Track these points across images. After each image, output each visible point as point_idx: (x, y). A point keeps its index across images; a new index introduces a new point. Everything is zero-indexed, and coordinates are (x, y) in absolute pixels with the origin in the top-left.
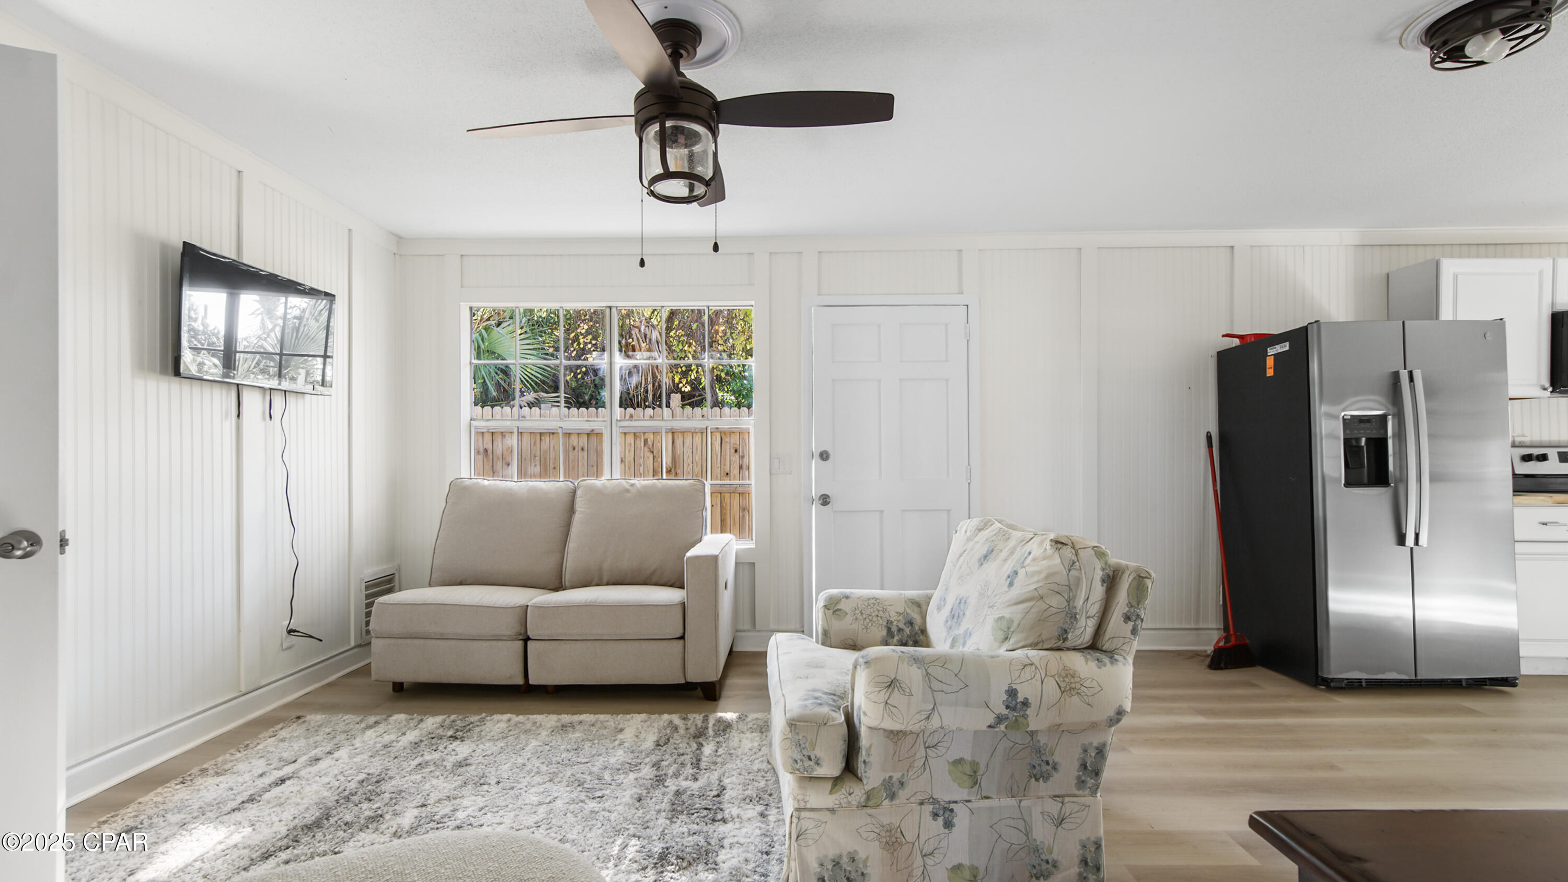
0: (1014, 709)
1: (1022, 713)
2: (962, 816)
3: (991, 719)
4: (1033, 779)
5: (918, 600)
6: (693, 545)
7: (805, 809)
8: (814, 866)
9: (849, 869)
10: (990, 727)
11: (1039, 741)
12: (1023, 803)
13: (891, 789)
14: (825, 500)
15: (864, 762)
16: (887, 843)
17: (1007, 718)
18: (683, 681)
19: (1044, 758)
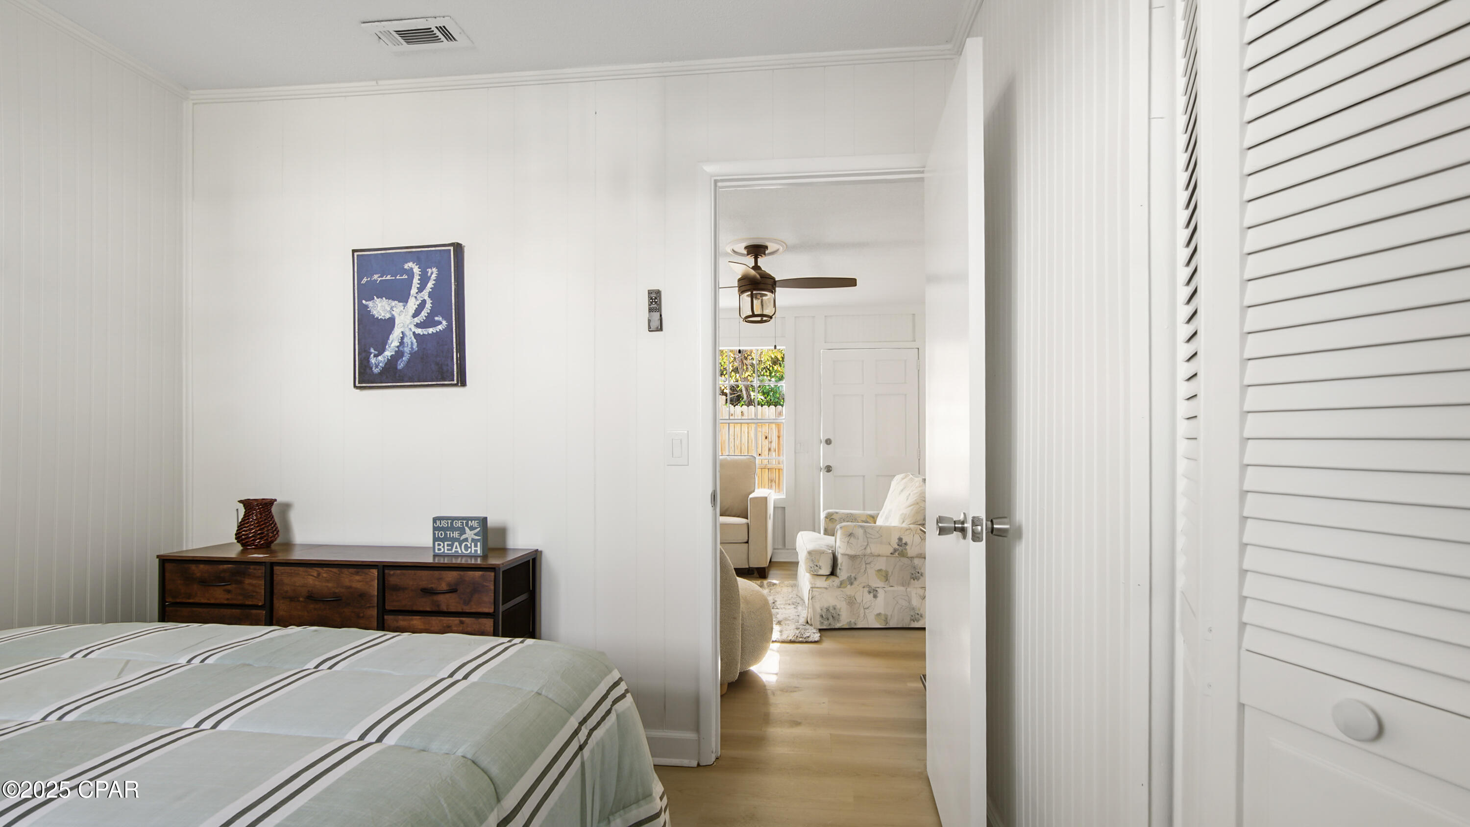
0: (901, 546)
1: (904, 548)
2: (881, 594)
3: (891, 550)
4: (912, 580)
5: (873, 515)
6: (751, 493)
7: (815, 588)
8: (819, 610)
9: (833, 612)
10: (891, 554)
11: (914, 563)
12: (908, 589)
13: (851, 581)
14: (829, 469)
15: (840, 569)
16: (849, 602)
17: (898, 550)
18: (747, 567)
19: (917, 571)
